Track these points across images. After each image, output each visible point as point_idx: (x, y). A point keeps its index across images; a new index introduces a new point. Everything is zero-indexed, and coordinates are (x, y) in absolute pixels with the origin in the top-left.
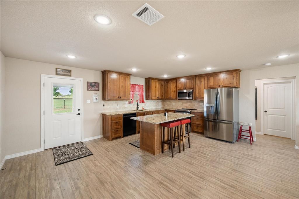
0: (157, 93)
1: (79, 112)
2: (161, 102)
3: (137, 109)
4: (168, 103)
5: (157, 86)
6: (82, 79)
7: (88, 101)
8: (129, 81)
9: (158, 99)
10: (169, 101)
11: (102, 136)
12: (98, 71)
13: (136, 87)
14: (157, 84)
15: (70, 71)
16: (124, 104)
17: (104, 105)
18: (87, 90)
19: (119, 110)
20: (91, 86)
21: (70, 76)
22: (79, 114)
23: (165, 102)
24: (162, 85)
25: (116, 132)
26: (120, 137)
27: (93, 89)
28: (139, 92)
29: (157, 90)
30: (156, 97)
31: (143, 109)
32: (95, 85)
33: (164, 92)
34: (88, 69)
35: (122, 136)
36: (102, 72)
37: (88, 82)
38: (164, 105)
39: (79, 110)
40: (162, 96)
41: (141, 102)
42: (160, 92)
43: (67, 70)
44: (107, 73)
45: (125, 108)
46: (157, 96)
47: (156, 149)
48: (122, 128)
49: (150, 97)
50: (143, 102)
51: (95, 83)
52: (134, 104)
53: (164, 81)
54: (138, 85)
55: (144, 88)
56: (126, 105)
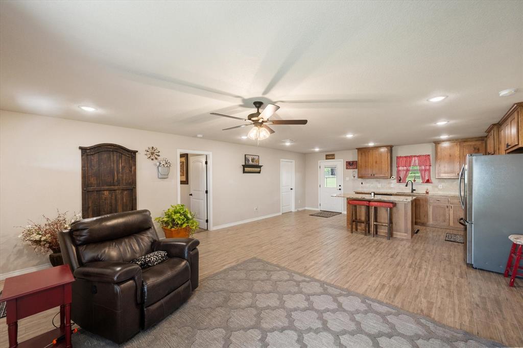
0: (457, 167)
3: (412, 192)
6: (343, 160)
7: (347, 179)
12: (354, 149)
13: (413, 158)
15: (334, 155)
17: (362, 183)
18: (347, 169)
19: (380, 191)
20: (350, 165)
21: (334, 159)
22: (340, 189)
24: (476, 149)
27: (351, 167)
29: (456, 160)
31: (426, 192)
32: (353, 164)
34: (348, 150)
37: (347, 162)
39: (340, 186)
43: (332, 155)
50: (428, 181)
51: (353, 162)
54: (417, 156)
55: (431, 159)
56: (392, 184)
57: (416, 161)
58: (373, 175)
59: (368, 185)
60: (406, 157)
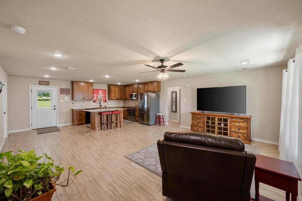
0: (117, 95)
1: (55, 108)
2: (123, 101)
3: (100, 107)
4: (127, 102)
5: (117, 90)
6: (57, 87)
7: (61, 101)
8: (91, 87)
9: (118, 99)
10: (128, 101)
11: (72, 124)
12: (69, 81)
13: (100, 91)
14: (117, 89)
15: (48, 82)
16: (90, 103)
17: (73, 104)
18: (61, 94)
19: (85, 107)
20: (63, 91)
21: (49, 85)
22: (55, 109)
23: (126, 102)
24: (121, 89)
25: (80, 120)
26: (83, 124)
27: (64, 93)
28: (102, 94)
29: (117, 93)
30: (115, 98)
31: (105, 106)
32: (66, 91)
33: (123, 95)
34: (61, 80)
35: (85, 123)
36: (71, 82)
37: (61, 89)
38: (125, 104)
39: (55, 106)
40: (121, 97)
41: (104, 101)
42: (119, 95)
43: (46, 82)
44: (74, 82)
45: (90, 105)
46: (117, 97)
47: (96, 127)
48: (85, 118)
49: (111, 98)
50: (106, 101)
51: (66, 89)
52: (98, 103)
53: (123, 86)
54: (101, 90)
55: (106, 91)
56: (91, 103)
57: (100, 92)
58: (84, 98)
59: (77, 105)
60: (97, 89)
